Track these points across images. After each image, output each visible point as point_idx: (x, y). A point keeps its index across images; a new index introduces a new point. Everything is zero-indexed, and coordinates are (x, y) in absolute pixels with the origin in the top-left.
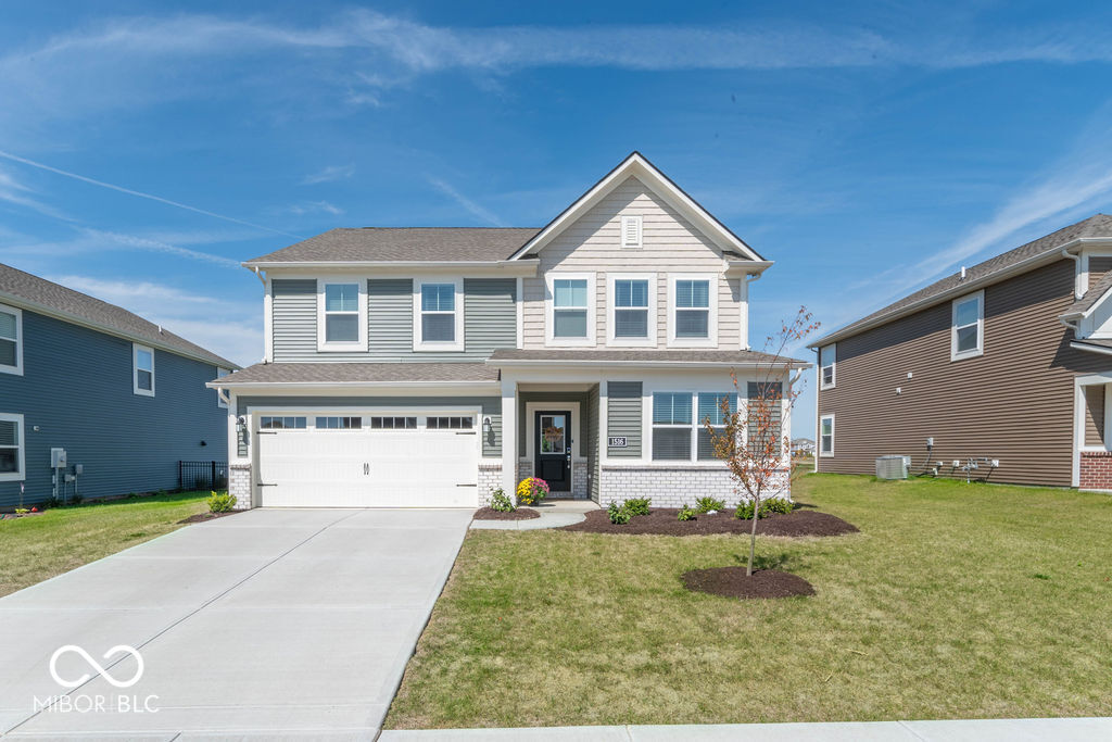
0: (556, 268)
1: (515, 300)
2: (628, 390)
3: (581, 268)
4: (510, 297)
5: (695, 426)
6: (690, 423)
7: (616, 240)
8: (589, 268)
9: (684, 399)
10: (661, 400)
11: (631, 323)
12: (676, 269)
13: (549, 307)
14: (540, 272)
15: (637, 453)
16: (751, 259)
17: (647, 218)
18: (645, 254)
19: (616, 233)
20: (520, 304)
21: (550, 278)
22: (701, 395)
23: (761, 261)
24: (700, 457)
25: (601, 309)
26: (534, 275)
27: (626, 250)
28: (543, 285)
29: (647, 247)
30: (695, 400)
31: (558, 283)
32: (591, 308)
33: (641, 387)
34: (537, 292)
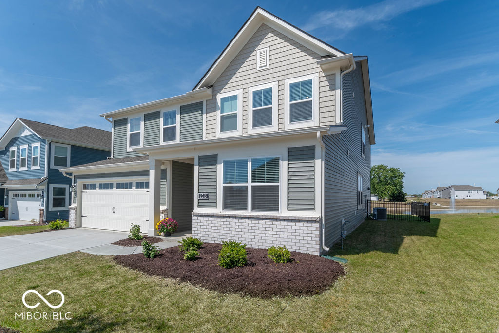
0: (222, 91)
1: (202, 113)
2: (210, 160)
3: (235, 88)
4: (200, 112)
5: (250, 185)
6: (247, 182)
7: (254, 66)
8: (239, 87)
9: (243, 164)
10: (228, 165)
11: (262, 117)
12: (290, 76)
13: (218, 114)
14: (214, 95)
15: (214, 205)
16: (336, 56)
17: (272, 48)
18: (271, 71)
19: (254, 62)
20: (204, 115)
21: (219, 97)
22: (254, 161)
23: (342, 55)
24: (253, 209)
25: (245, 110)
26: (211, 98)
27: (260, 71)
28: (216, 102)
29: (272, 67)
30: (250, 165)
31: (224, 100)
32: (239, 112)
33: (217, 157)
34: (213, 107)
